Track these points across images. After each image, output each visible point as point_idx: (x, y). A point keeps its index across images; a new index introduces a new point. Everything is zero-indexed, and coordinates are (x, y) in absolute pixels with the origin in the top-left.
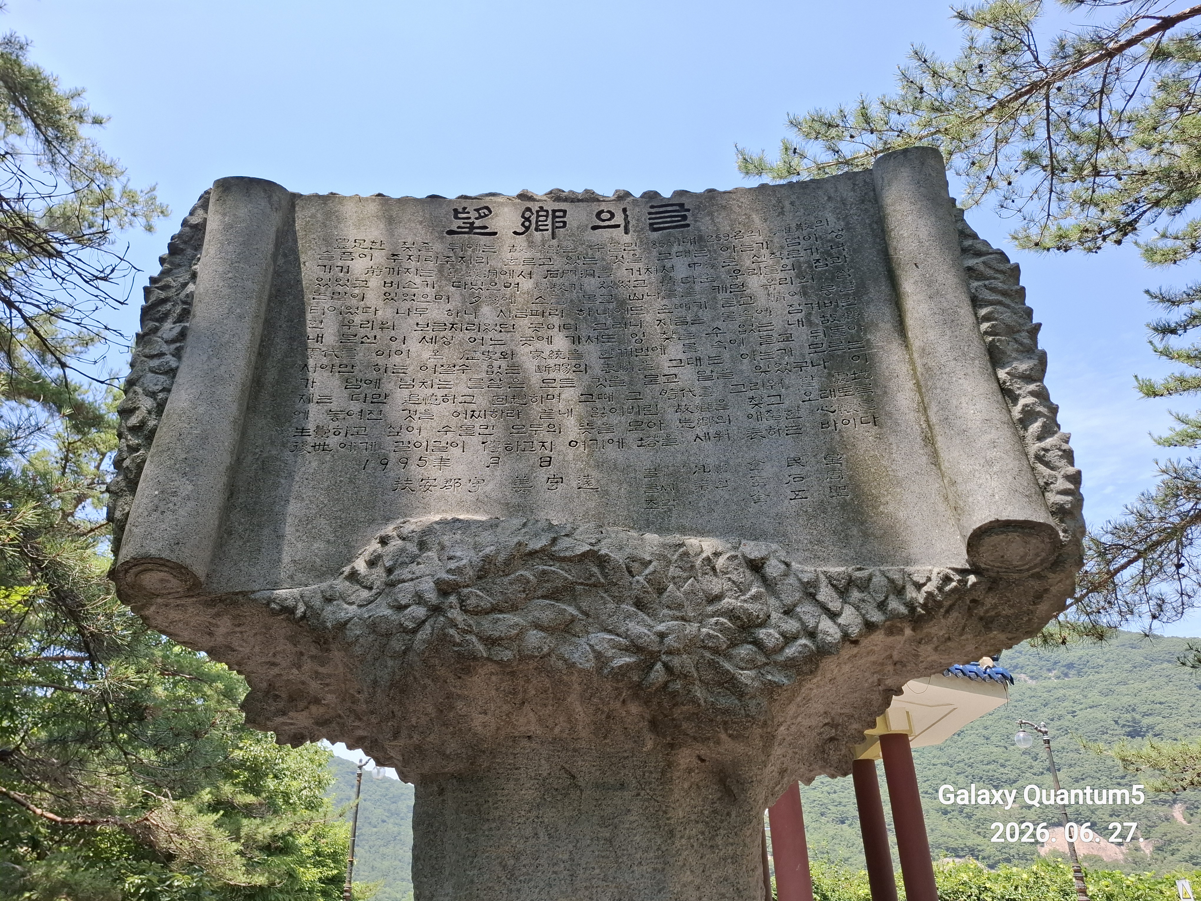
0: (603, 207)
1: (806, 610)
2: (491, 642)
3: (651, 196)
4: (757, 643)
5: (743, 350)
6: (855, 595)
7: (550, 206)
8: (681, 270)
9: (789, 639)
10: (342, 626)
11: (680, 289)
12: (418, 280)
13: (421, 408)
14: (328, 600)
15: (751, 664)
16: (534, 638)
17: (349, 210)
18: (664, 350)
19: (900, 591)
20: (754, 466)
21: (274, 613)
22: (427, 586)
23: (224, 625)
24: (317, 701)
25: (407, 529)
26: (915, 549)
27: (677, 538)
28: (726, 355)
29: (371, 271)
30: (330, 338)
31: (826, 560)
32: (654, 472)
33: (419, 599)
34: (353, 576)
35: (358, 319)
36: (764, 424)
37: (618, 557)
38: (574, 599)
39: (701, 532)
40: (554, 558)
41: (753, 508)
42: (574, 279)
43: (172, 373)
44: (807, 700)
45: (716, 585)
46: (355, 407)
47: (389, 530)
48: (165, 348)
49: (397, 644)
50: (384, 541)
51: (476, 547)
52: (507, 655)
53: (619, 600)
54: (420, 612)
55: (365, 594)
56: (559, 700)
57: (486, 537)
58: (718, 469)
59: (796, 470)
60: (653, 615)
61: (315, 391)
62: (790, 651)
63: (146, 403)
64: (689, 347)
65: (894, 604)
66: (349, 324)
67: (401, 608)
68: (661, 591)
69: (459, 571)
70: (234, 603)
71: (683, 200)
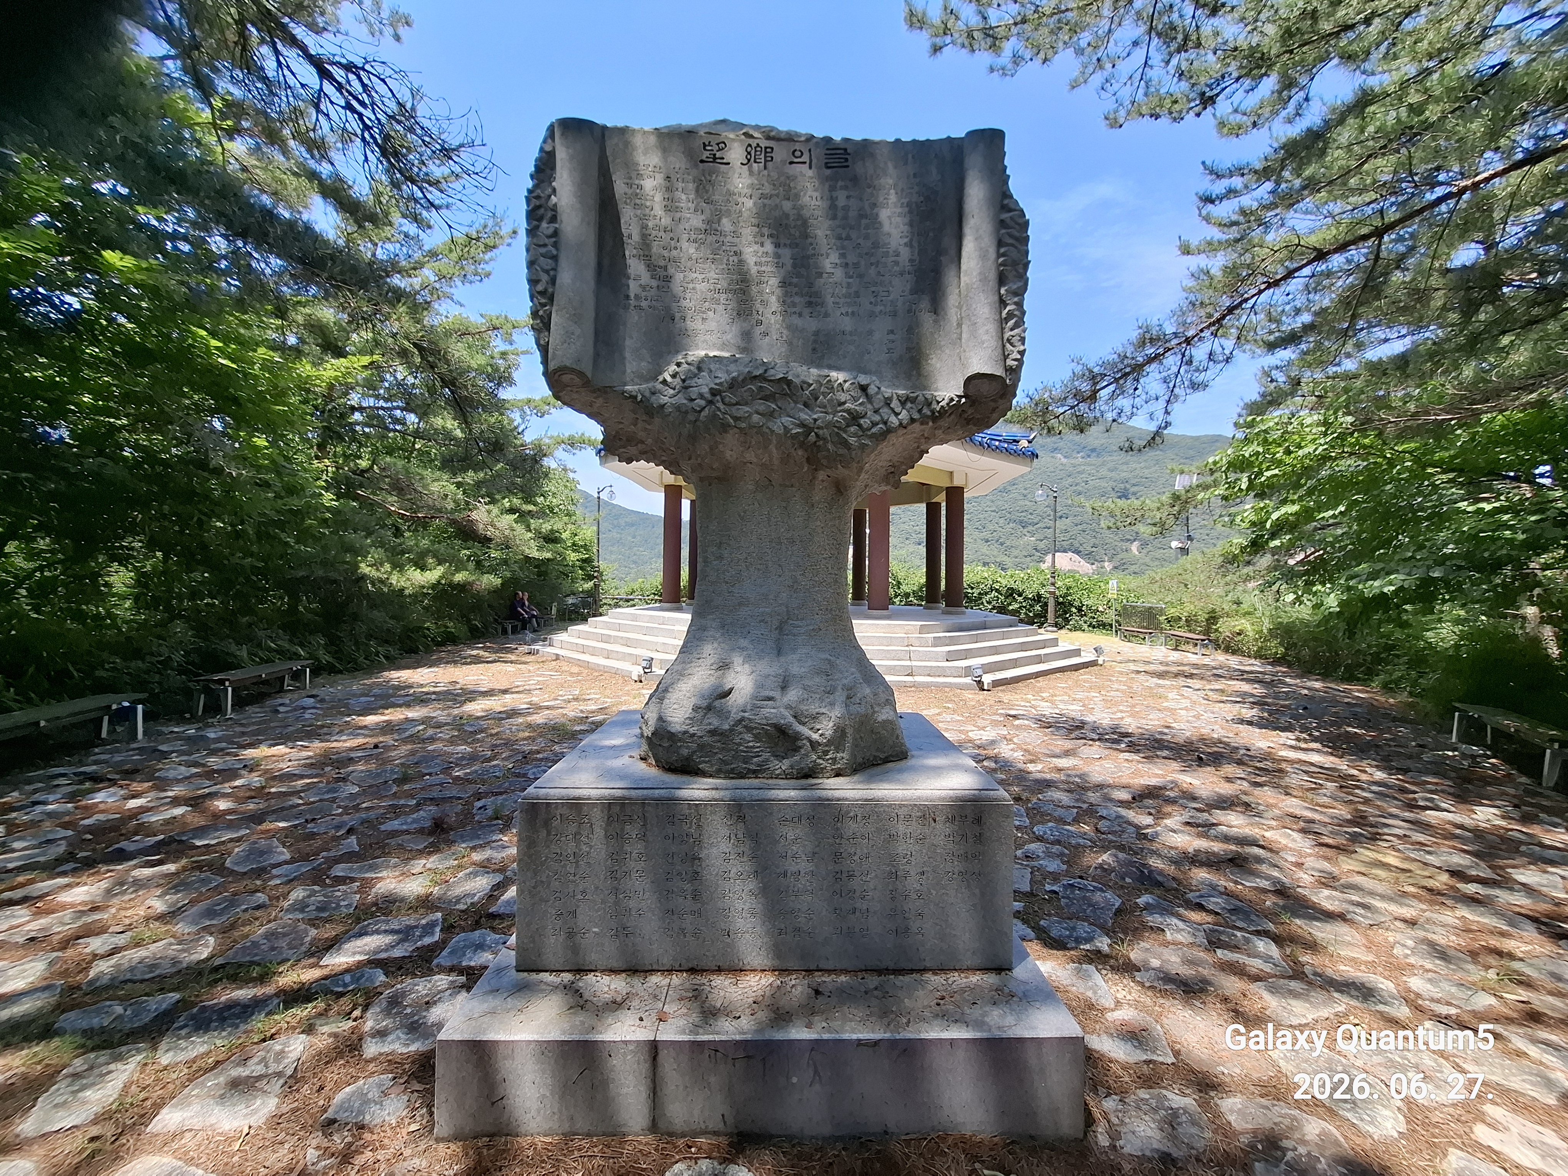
0: (797, 146)
1: (885, 411)
2: (736, 419)
3: (828, 140)
4: (860, 426)
5: (873, 260)
6: (909, 405)
7: (764, 143)
8: (841, 202)
9: (874, 424)
10: (663, 406)
11: (840, 214)
12: (684, 197)
13: (691, 286)
14: (653, 393)
15: (855, 435)
16: (756, 418)
17: (638, 141)
18: (828, 255)
19: (930, 404)
20: (870, 333)
21: (626, 398)
22: (705, 390)
23: (600, 401)
24: (643, 442)
25: (690, 359)
26: (940, 384)
27: (825, 372)
28: (863, 263)
29: (655, 188)
30: (636, 237)
31: (898, 387)
32: (817, 333)
33: (701, 396)
34: (664, 382)
35: (650, 224)
36: (879, 308)
37: (796, 381)
38: (774, 401)
39: (838, 369)
40: (766, 380)
41: (867, 357)
42: (778, 201)
43: (555, 258)
44: (880, 453)
45: (843, 397)
46: (654, 283)
47: (680, 358)
48: (547, 241)
49: (691, 417)
50: (678, 365)
51: (727, 372)
52: (743, 425)
53: (796, 402)
54: (703, 403)
55: (672, 392)
56: (766, 448)
57: (732, 367)
58: (851, 334)
59: (891, 337)
60: (812, 410)
61: (631, 271)
62: (874, 430)
63: (545, 278)
64: (843, 256)
65: (926, 411)
66: (645, 227)
67: (692, 400)
68: (816, 399)
69: (721, 384)
70: (606, 392)
71: (848, 146)
